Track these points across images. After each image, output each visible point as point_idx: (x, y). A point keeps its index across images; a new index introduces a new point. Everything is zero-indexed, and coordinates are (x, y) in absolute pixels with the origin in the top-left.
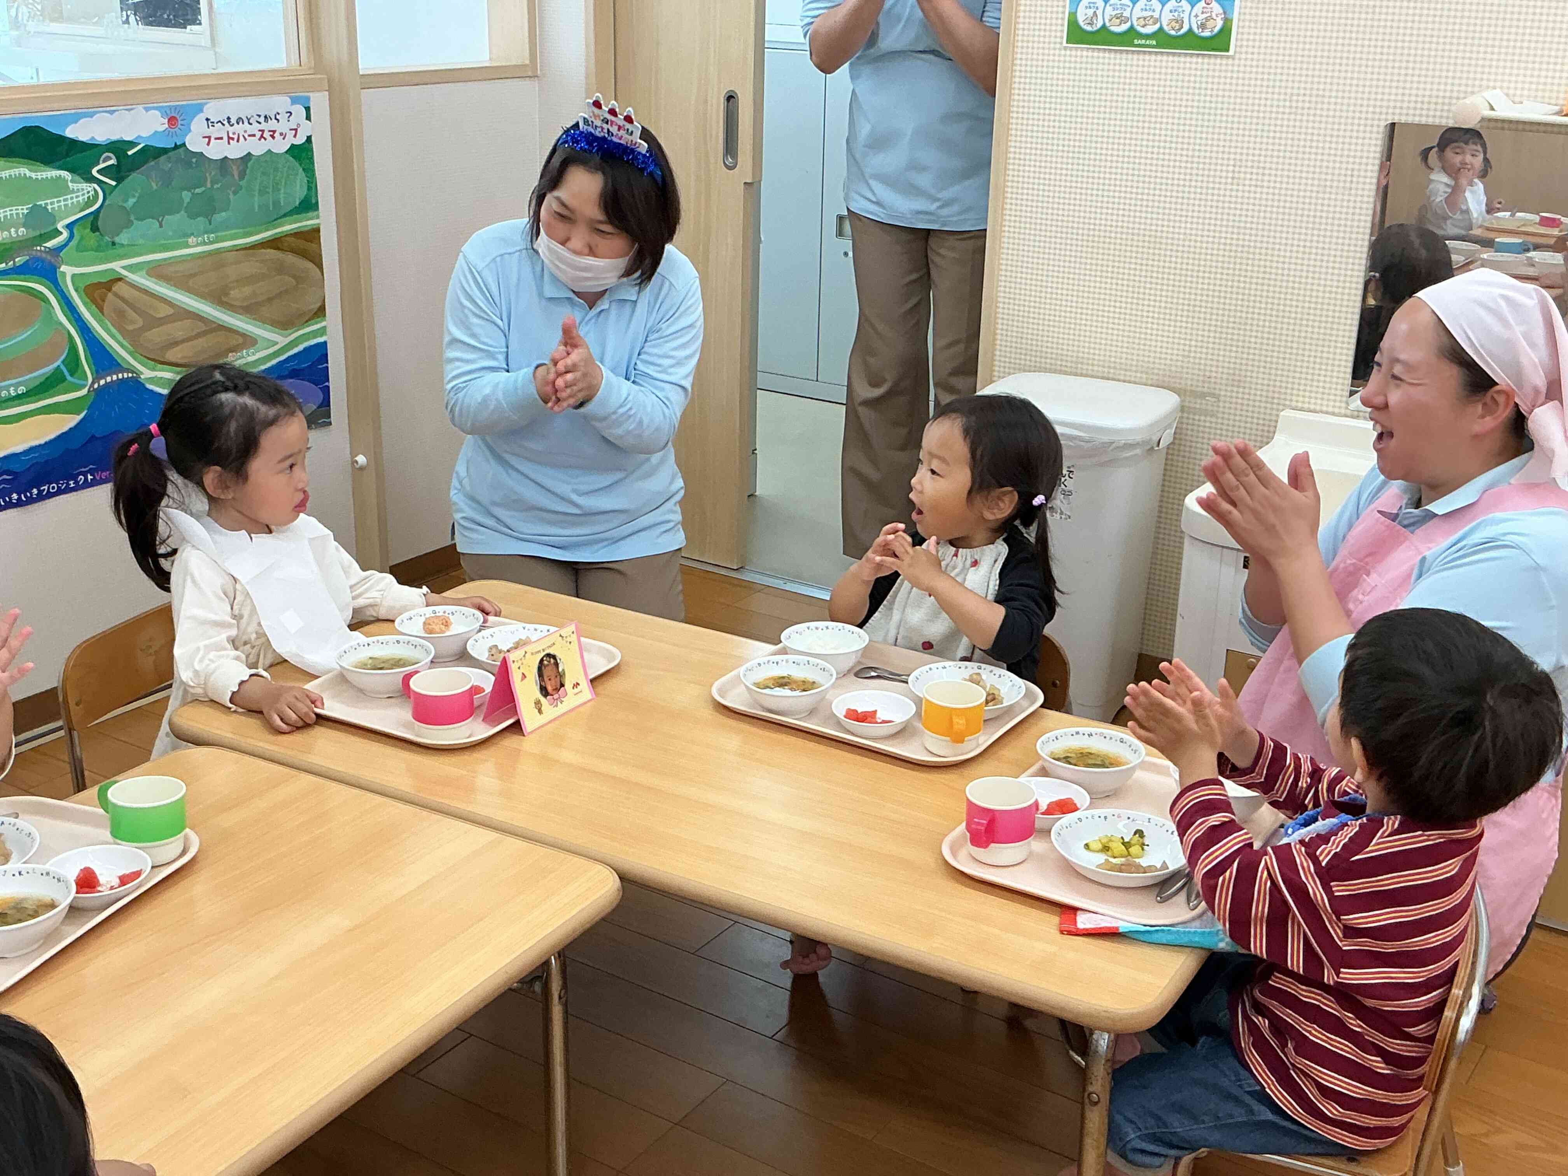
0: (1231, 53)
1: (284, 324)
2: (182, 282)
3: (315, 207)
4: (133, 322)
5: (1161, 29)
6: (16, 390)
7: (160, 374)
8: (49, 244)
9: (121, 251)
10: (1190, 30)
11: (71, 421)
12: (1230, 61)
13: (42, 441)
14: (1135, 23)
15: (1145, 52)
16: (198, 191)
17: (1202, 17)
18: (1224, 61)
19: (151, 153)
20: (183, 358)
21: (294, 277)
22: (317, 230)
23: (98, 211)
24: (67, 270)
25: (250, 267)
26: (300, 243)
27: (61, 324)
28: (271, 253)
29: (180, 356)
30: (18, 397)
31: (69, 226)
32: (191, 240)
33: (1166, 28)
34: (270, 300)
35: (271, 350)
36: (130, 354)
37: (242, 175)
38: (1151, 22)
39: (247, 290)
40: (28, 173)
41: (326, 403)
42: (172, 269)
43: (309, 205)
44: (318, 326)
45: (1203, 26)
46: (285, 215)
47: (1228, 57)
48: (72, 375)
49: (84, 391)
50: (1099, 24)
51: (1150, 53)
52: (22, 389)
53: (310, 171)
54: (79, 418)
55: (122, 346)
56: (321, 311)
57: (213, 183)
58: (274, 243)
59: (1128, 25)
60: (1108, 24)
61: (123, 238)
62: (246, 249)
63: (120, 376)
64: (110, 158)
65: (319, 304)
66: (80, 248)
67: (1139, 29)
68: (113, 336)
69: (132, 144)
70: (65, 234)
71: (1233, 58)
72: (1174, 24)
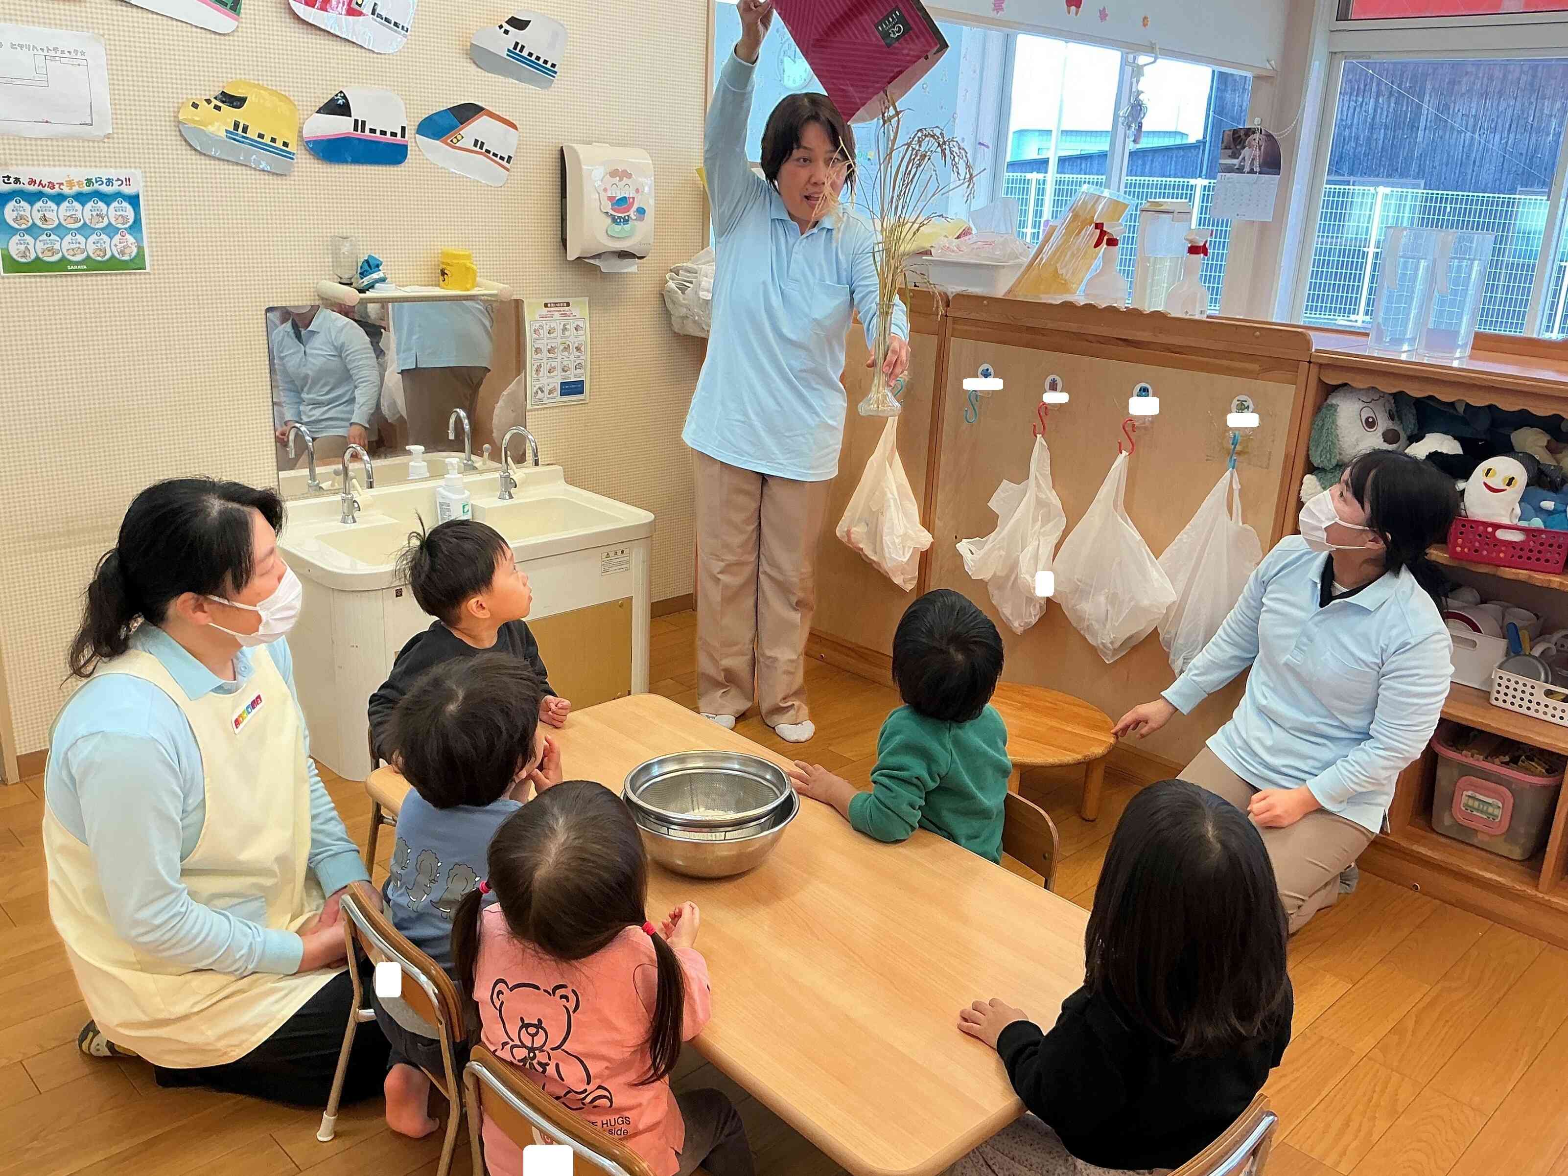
0: (147, 271)
5: (88, 257)
10: (113, 256)
12: (147, 276)
14: (66, 254)
15: (76, 275)
17: (120, 246)
18: (142, 277)
33: (91, 255)
38: (79, 251)
45: (122, 253)
47: (145, 274)
50: (33, 256)
51: (81, 275)
59: (60, 255)
60: (41, 256)
67: (69, 257)
71: (149, 274)
72: (98, 252)
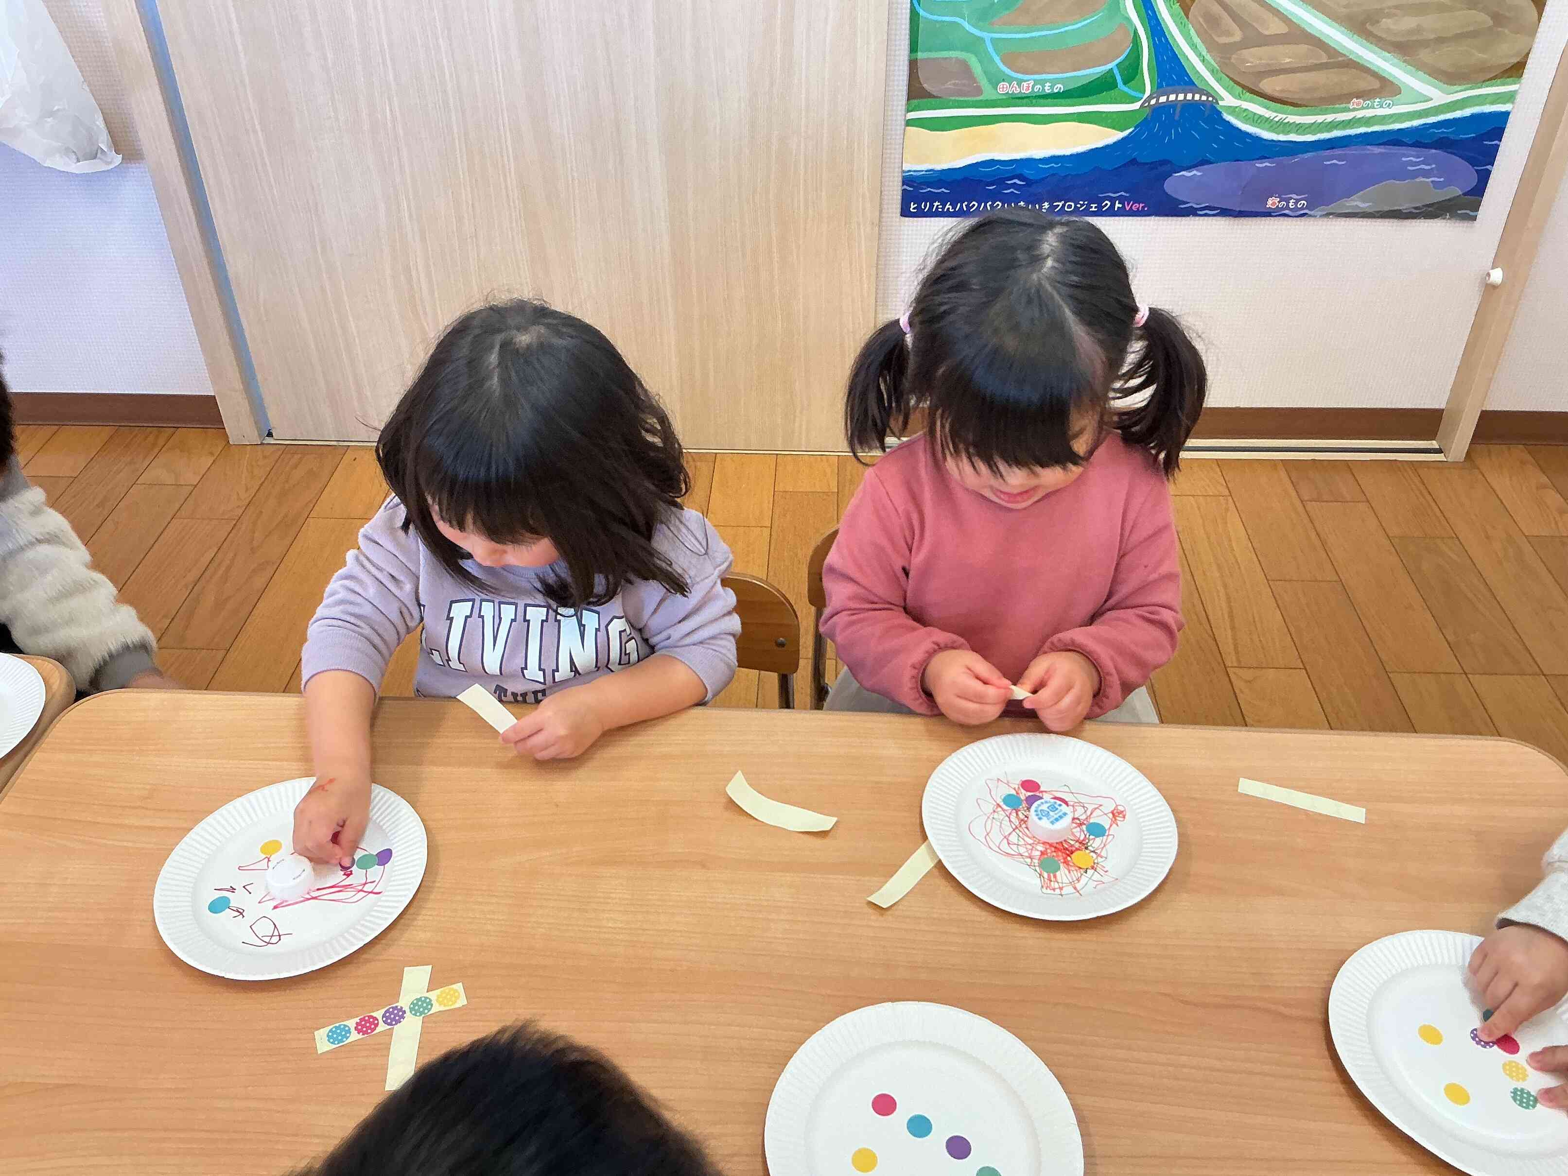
1: (1452, 77)
4: (1228, 33)
6: (1052, 87)
7: (1245, 105)
11: (1112, 136)
20: (1282, 91)
21: (1490, 16)
27: (1129, 20)
29: (1278, 89)
30: (1054, 95)
34: (1441, 40)
35: (1419, 107)
36: (1212, 72)
39: (1408, 23)
44: (1497, 90)
48: (1125, 83)
52: (1059, 88)
54: (1121, 135)
55: (1203, 61)
56: (1516, 70)
63: (1189, 96)
65: (1515, 60)
68: (1194, 47)
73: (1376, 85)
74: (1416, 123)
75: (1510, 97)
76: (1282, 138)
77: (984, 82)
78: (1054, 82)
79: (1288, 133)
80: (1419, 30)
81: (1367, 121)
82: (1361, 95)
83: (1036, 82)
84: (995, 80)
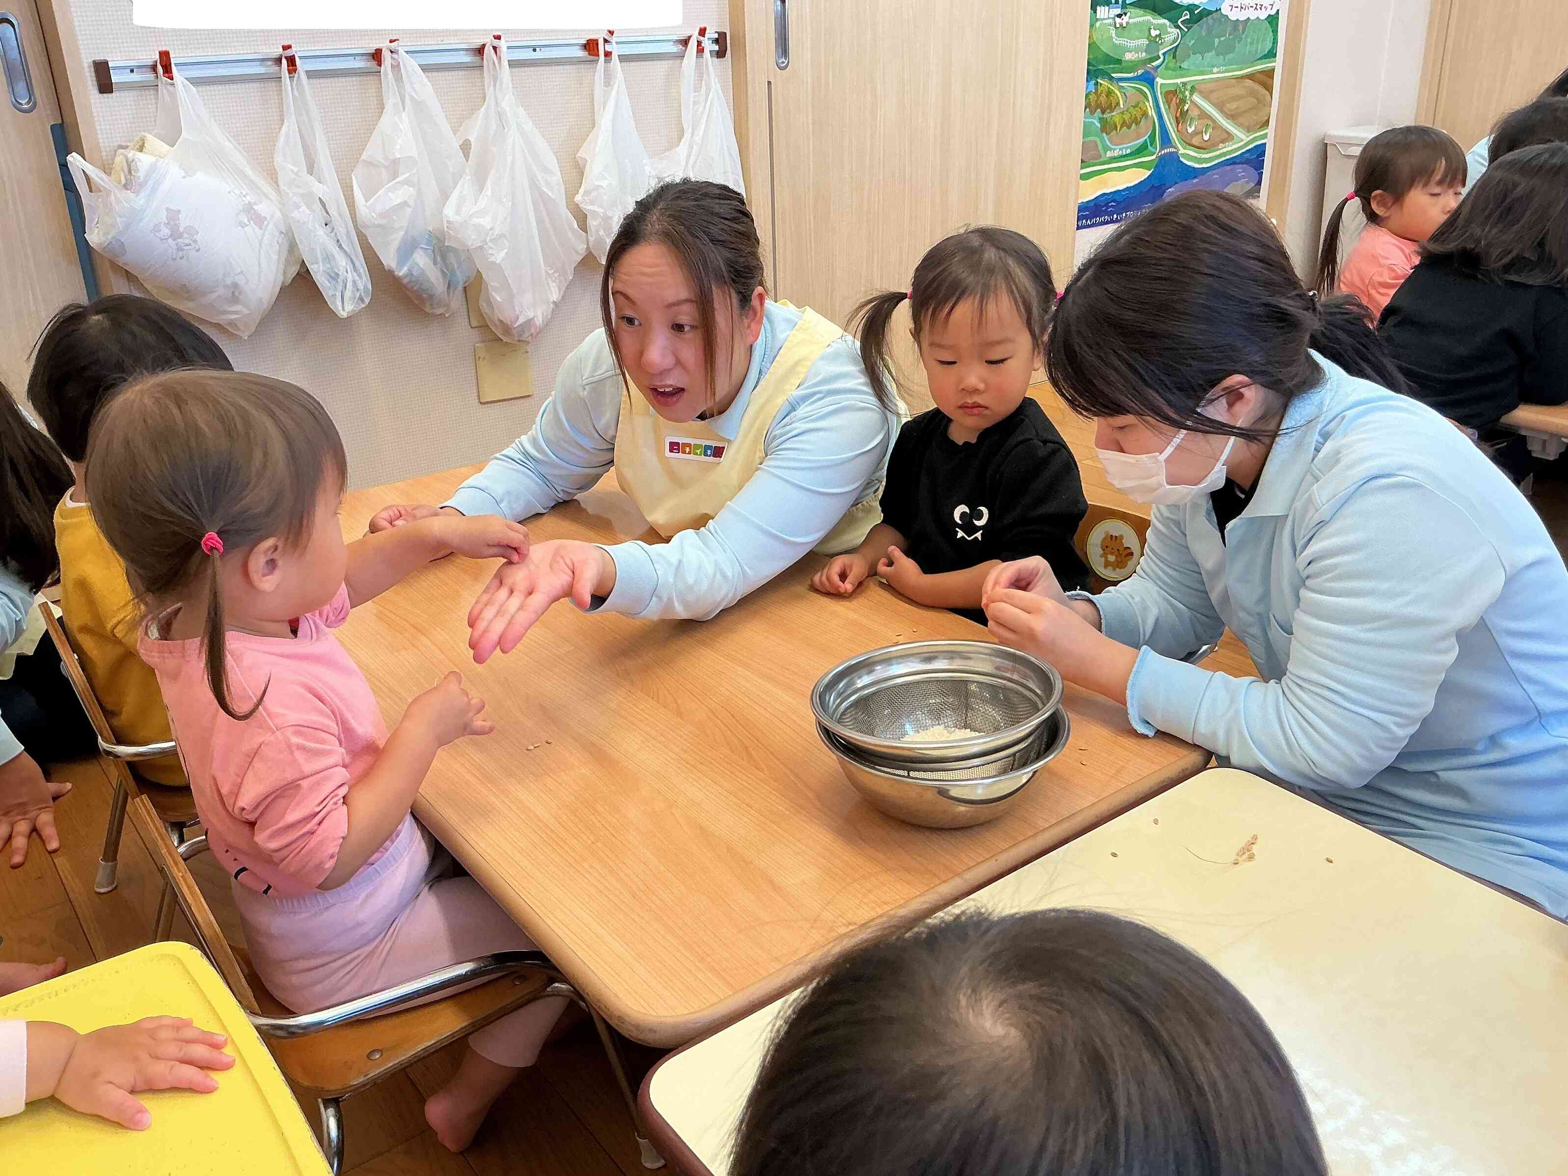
1: (1249, 130)
2: (1206, 96)
3: (1275, 56)
6: (1126, 151)
7: (1188, 152)
8: (1154, 64)
9: (1183, 72)
11: (1145, 174)
13: (1132, 184)
16: (1222, 39)
19: (1206, 13)
20: (1198, 143)
21: (1258, 99)
22: (1273, 70)
23: (1177, 46)
24: (1159, 81)
25: (1238, 90)
26: (1263, 78)
27: (1152, 115)
28: (1249, 83)
29: (1198, 141)
30: (1126, 155)
31: (1164, 54)
32: (1215, 70)
34: (1244, 112)
35: (1240, 144)
36: (1177, 137)
37: (1244, 30)
39: (1234, 105)
40: (1152, 20)
41: (1259, 183)
42: (1204, 86)
43: (1271, 54)
44: (1262, 133)
46: (1261, 59)
48: (1151, 145)
49: (1154, 157)
52: (1128, 151)
53: (1275, 32)
54: (1150, 172)
55: (1174, 131)
56: (1267, 123)
57: (1230, 35)
58: (1251, 77)
61: (1185, 65)
62: (1237, 78)
64: (1186, 15)
65: (1265, 119)
66: (1167, 68)
68: (1170, 123)
69: (1198, 7)
70: (1162, 57)
73: (1225, 136)
74: (1240, 152)
75: (1265, 136)
76: (1201, 166)
77: (1102, 152)
78: (1127, 148)
79: (1202, 163)
80: (1237, 108)
81: (1224, 154)
82: (1223, 142)
83: (1121, 149)
84: (1106, 149)
